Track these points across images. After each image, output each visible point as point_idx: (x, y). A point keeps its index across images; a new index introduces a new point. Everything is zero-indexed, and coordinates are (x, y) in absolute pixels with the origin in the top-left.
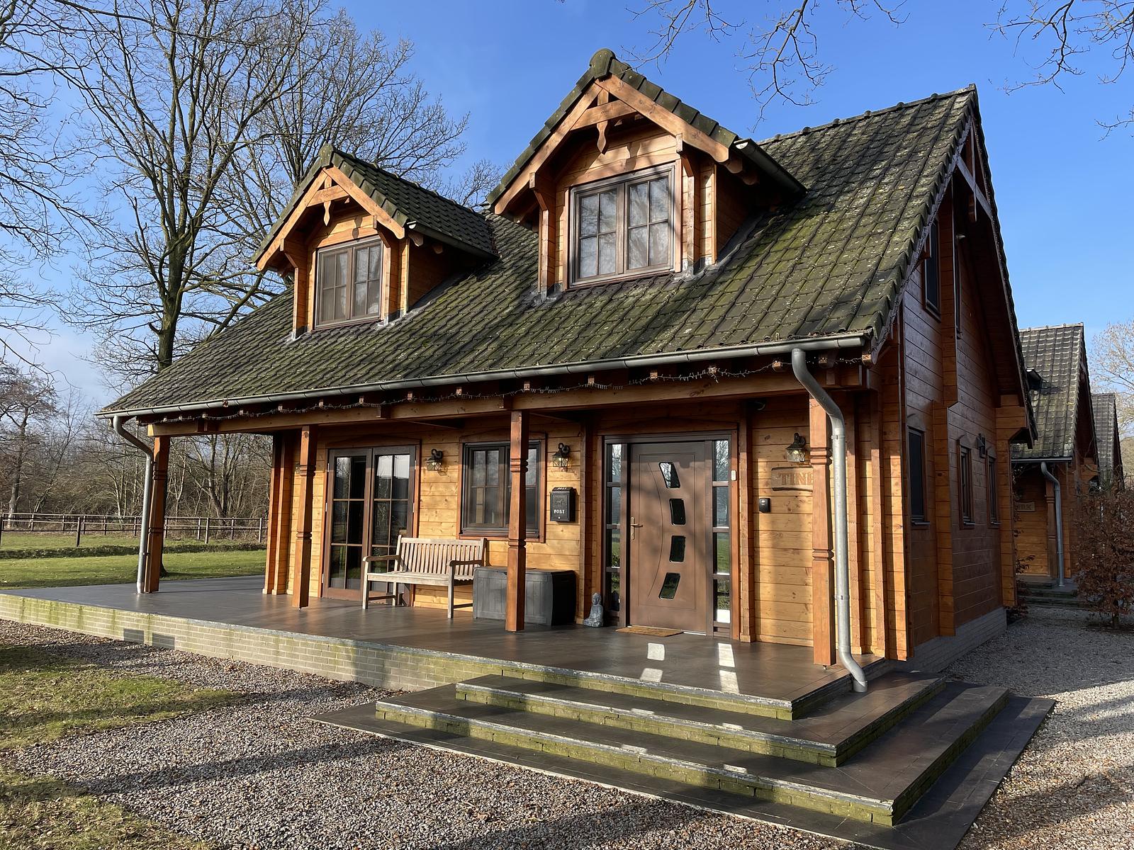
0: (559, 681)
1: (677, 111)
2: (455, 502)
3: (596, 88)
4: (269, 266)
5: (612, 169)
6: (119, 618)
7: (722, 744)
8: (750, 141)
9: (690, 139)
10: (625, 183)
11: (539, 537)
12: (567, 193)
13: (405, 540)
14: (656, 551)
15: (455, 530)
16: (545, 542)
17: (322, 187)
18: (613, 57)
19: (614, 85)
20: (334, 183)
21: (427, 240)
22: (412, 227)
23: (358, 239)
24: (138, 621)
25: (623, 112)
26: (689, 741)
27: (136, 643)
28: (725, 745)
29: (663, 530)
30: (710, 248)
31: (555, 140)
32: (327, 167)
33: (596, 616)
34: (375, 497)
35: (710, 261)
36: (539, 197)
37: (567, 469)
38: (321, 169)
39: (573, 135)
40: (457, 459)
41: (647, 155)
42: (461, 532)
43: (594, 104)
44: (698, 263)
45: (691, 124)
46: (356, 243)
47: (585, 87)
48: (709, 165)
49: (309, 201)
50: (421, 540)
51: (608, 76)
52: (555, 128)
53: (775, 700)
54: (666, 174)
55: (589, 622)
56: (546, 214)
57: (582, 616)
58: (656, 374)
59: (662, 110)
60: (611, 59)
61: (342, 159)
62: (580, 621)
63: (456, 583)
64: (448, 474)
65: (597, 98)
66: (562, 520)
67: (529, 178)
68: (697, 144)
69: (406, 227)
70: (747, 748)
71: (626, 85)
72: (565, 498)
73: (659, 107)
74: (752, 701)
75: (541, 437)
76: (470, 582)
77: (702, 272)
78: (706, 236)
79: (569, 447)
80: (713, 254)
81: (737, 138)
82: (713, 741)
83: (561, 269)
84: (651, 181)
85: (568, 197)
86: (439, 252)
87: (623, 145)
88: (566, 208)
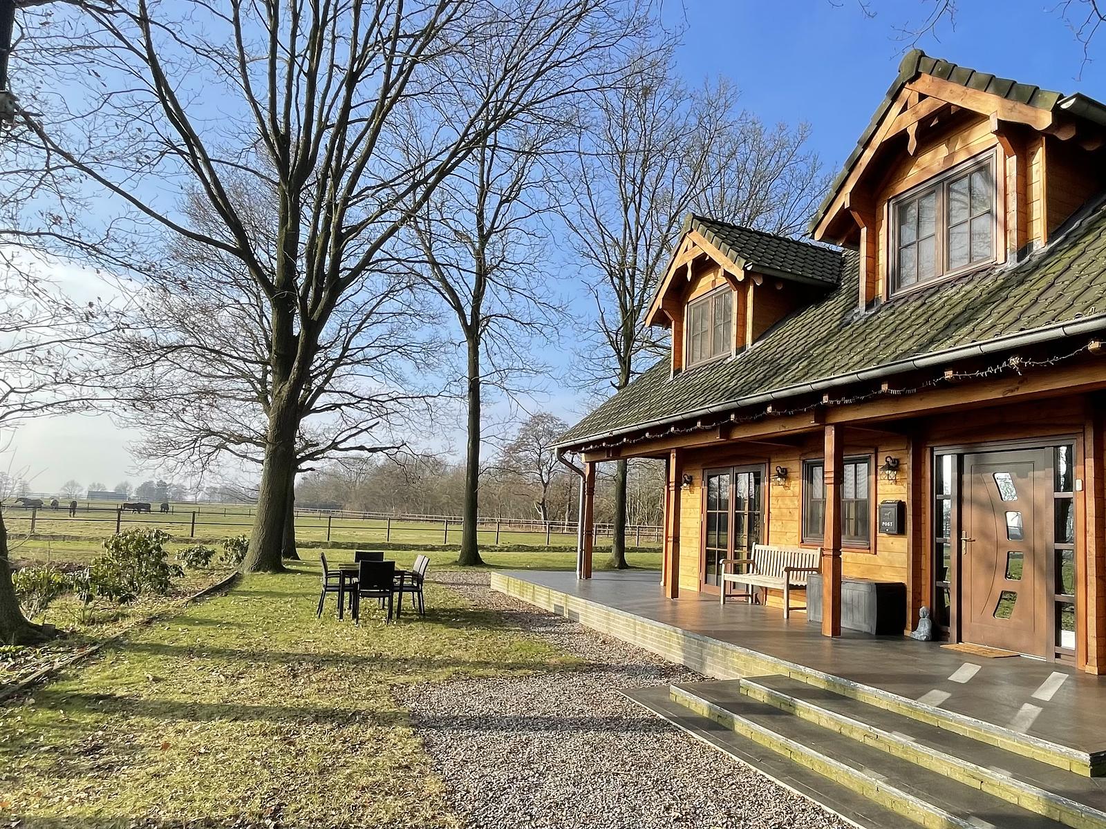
0: (838, 691)
1: (991, 89)
2: (797, 514)
3: (906, 93)
4: (652, 323)
5: (930, 171)
6: (553, 596)
7: (985, 789)
8: (1079, 97)
9: (1006, 114)
10: (944, 182)
11: (869, 549)
12: (886, 206)
13: (758, 547)
14: (991, 567)
15: (797, 539)
16: (876, 554)
17: (686, 250)
18: (923, 55)
19: (925, 83)
20: (694, 245)
21: (767, 278)
22: (749, 269)
23: (715, 289)
24: (561, 599)
25: (933, 108)
26: (948, 778)
27: (559, 615)
28: (989, 791)
29: (998, 546)
30: (1038, 230)
31: (869, 154)
32: (690, 232)
33: (924, 629)
34: (736, 510)
35: (1040, 244)
36: (856, 215)
37: (896, 481)
38: (685, 235)
39: (885, 145)
40: (797, 474)
41: (966, 147)
42: (802, 542)
43: (904, 109)
44: (1024, 249)
45: (1006, 97)
46: (714, 292)
47: (895, 96)
48: (1036, 139)
49: (677, 264)
50: (772, 548)
51: (918, 76)
52: (866, 145)
53: (1069, 749)
54: (986, 162)
55: (916, 635)
56: (864, 231)
57: (910, 628)
58: (951, 372)
59: (975, 92)
60: (920, 57)
61: (699, 222)
62: (907, 633)
63: (791, 587)
64: (791, 488)
65: (907, 102)
66: (891, 532)
67: (844, 199)
68: (1015, 118)
69: (744, 269)
70: (1014, 801)
71: (937, 79)
72: (893, 511)
73: (970, 91)
74: (1040, 745)
75: (869, 451)
76: (803, 588)
77: (1028, 257)
78: (1034, 218)
79: (898, 460)
80: (1043, 237)
81: (1061, 97)
82: (975, 784)
83: (881, 282)
84: (971, 174)
85: (887, 212)
86: (779, 288)
87: (941, 144)
88: (884, 222)
